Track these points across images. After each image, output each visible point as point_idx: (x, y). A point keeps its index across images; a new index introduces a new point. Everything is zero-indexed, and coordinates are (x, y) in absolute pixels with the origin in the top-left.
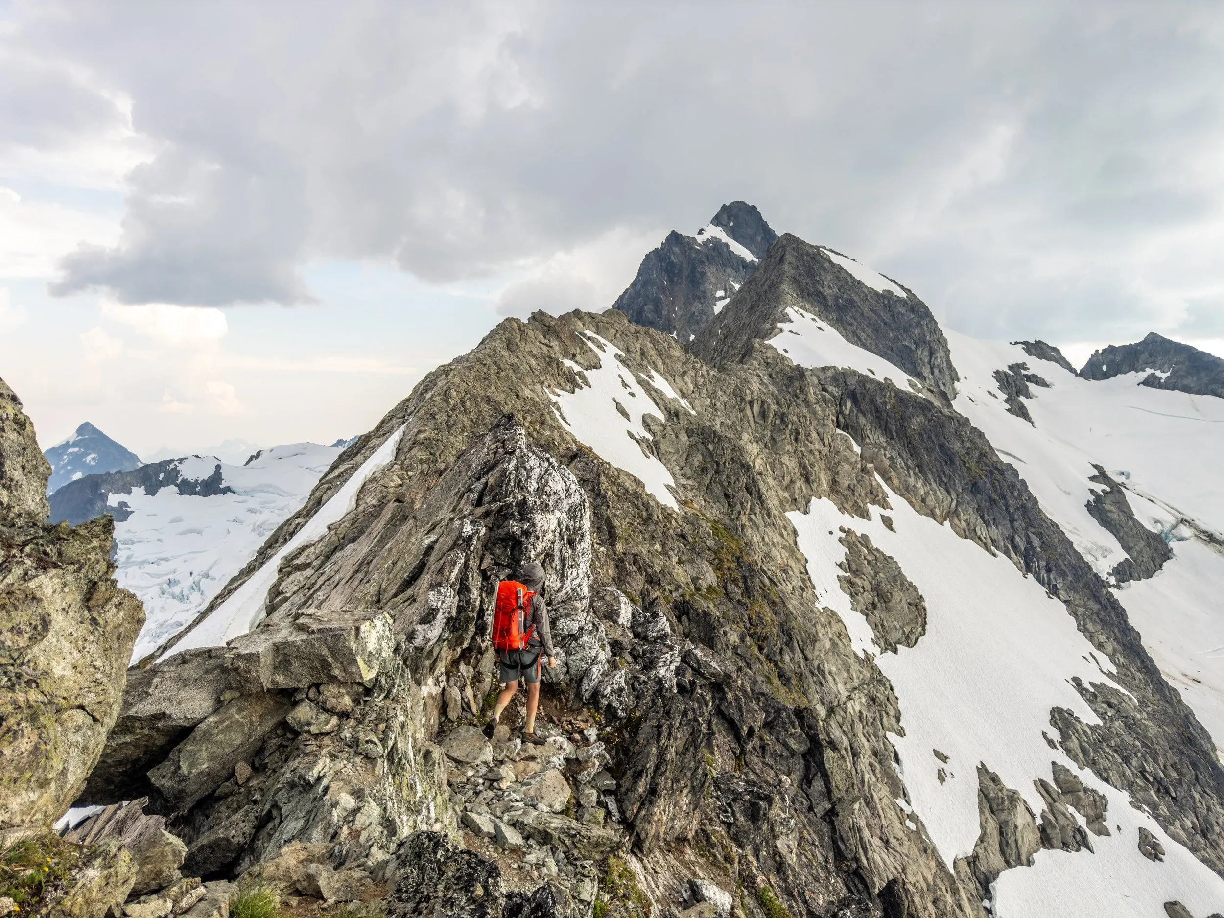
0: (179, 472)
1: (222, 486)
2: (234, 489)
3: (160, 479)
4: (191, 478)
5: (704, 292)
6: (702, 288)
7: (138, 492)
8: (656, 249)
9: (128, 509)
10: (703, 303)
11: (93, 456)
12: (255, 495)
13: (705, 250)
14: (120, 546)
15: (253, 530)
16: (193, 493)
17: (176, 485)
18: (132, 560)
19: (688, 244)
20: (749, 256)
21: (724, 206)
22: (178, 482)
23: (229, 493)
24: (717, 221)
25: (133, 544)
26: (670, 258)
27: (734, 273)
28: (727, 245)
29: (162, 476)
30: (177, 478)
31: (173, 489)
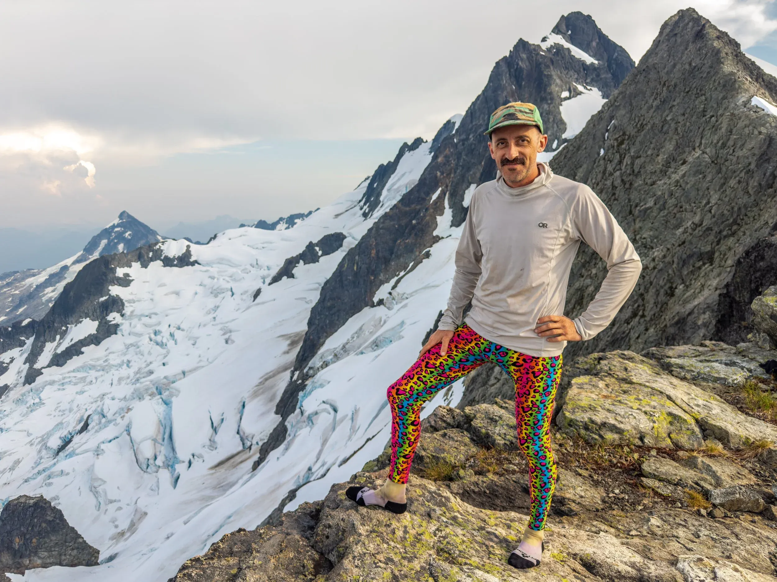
0: (162, 251)
1: (191, 260)
2: (200, 262)
3: (150, 256)
4: (171, 255)
5: (551, 93)
6: (548, 90)
7: (136, 265)
8: (505, 58)
9: (130, 278)
10: (549, 104)
11: (129, 233)
12: (214, 266)
13: (550, 56)
14: (126, 304)
15: (211, 293)
16: (172, 265)
17: (161, 260)
18: (135, 313)
19: (534, 50)
20: (589, 59)
21: (563, 16)
22: (162, 258)
23: (196, 265)
24: (557, 30)
25: (134, 302)
26: (518, 64)
27: (576, 76)
28: (568, 49)
29: (151, 254)
30: (161, 255)
31: (159, 263)
